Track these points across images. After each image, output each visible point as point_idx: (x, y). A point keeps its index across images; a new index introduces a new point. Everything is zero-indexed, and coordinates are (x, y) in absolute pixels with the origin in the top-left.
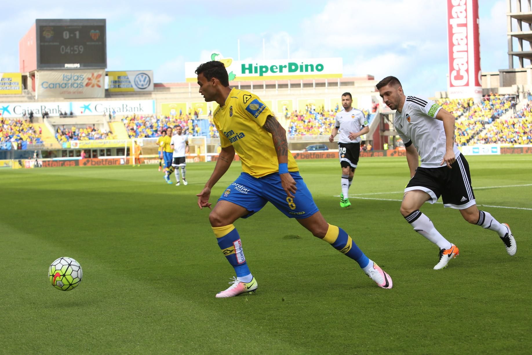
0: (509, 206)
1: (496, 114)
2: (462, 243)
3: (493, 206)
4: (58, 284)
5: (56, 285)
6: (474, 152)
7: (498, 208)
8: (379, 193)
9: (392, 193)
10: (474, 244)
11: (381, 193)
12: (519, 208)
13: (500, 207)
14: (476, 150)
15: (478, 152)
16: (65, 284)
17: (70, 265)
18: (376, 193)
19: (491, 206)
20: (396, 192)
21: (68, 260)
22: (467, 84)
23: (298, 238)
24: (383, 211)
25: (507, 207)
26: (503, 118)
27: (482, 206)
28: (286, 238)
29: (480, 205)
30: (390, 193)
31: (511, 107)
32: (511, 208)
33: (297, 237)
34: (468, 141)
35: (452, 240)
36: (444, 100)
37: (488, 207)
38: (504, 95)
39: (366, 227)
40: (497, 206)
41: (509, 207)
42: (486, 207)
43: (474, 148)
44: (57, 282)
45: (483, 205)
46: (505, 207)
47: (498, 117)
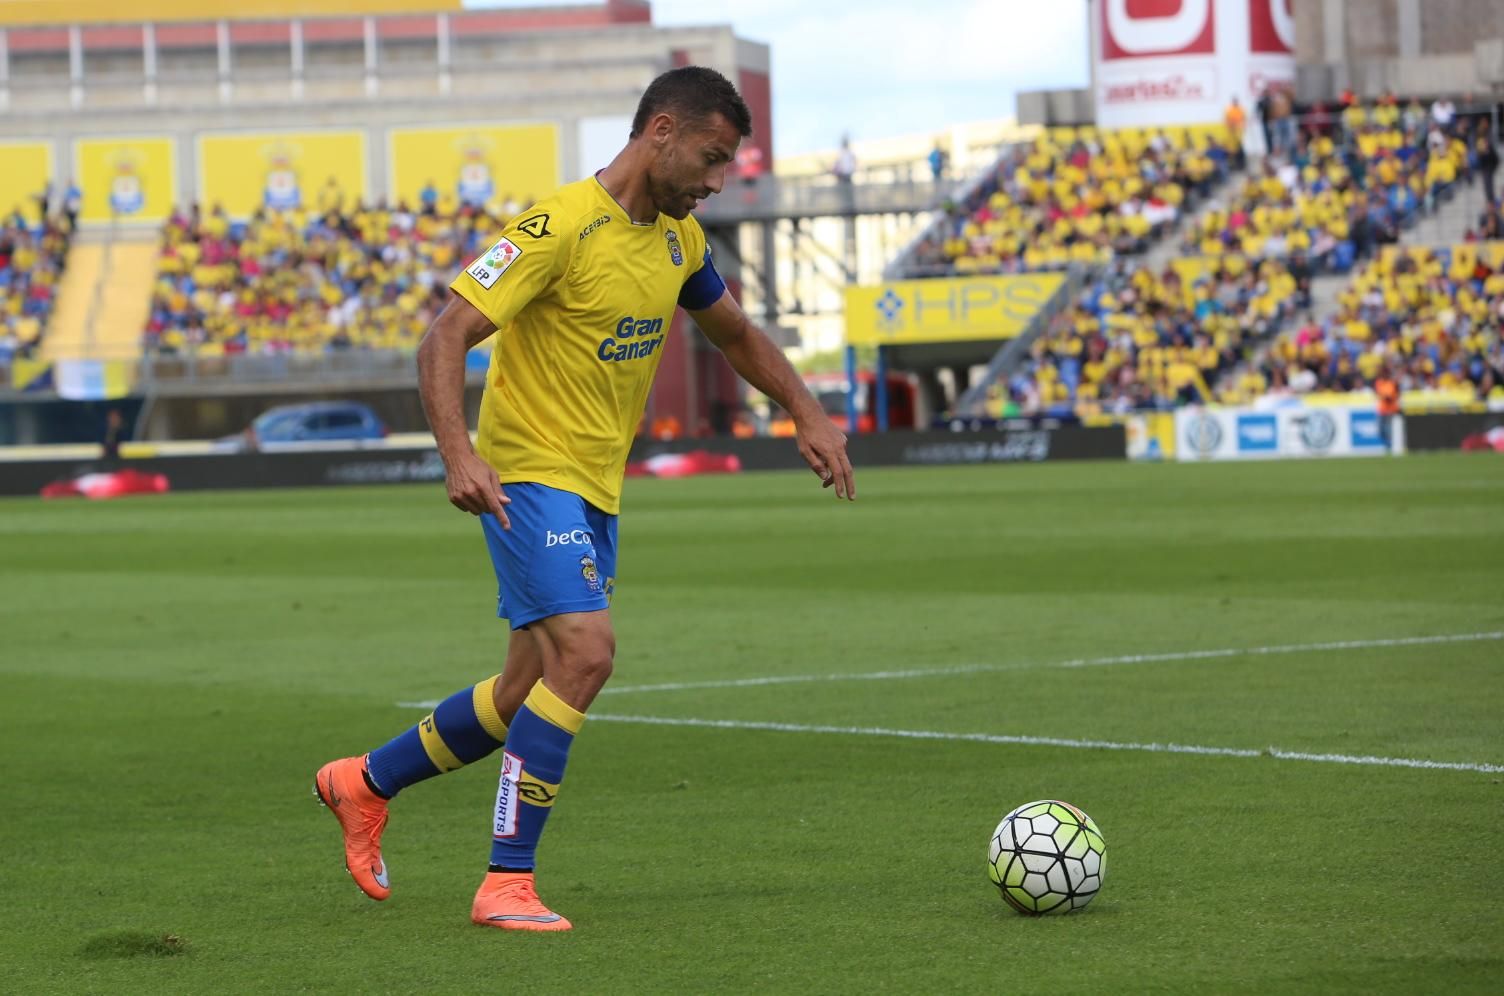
0: (1428, 757)
1: (1377, 213)
2: (1131, 972)
3: (1331, 757)
6: (1245, 443)
7: (1364, 766)
8: (664, 687)
9: (740, 683)
10: (1205, 979)
11: (673, 686)
12: (1490, 769)
13: (1373, 760)
14: (1259, 433)
15: (1270, 444)
18: (644, 688)
19: (1321, 758)
20: (762, 681)
22: (1204, 43)
23: (169, 953)
24: (682, 787)
25: (1414, 764)
26: (1417, 242)
27: (1266, 754)
28: (97, 949)
29: (1256, 753)
30: (728, 683)
31: (1463, 175)
32: (1441, 766)
33: (165, 948)
34: (1210, 377)
35: (1076, 953)
36: (1066, 136)
37: (1302, 761)
38: (1427, 104)
39: (572, 883)
40: (1358, 754)
41: (1428, 764)
42: (1292, 760)
43: (1244, 421)
45: (1272, 750)
46: (1406, 762)
47: (1389, 230)
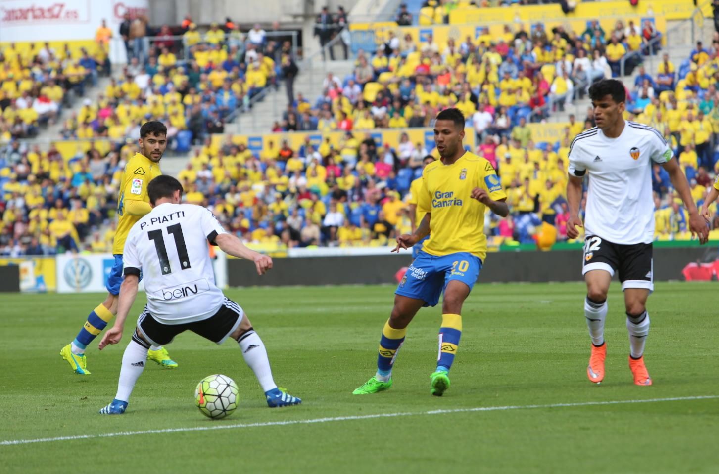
4: (208, 407)
5: (205, 407)
16: (217, 408)
17: (228, 385)
21: (228, 380)
38: (245, 30)
44: (208, 403)
47: (218, 123)
